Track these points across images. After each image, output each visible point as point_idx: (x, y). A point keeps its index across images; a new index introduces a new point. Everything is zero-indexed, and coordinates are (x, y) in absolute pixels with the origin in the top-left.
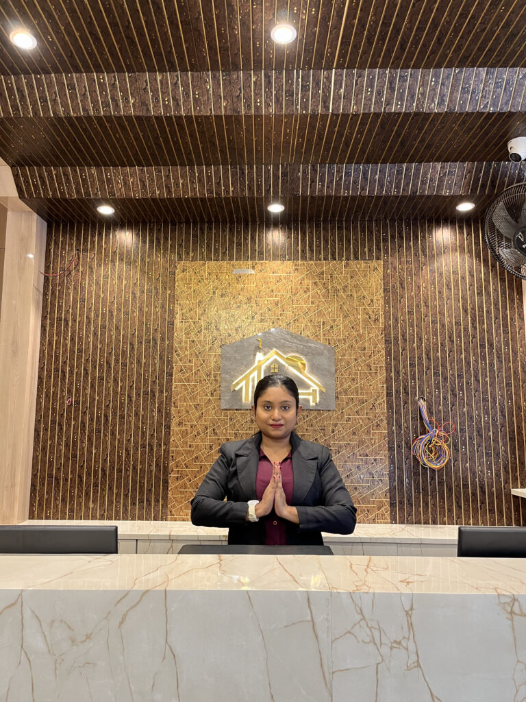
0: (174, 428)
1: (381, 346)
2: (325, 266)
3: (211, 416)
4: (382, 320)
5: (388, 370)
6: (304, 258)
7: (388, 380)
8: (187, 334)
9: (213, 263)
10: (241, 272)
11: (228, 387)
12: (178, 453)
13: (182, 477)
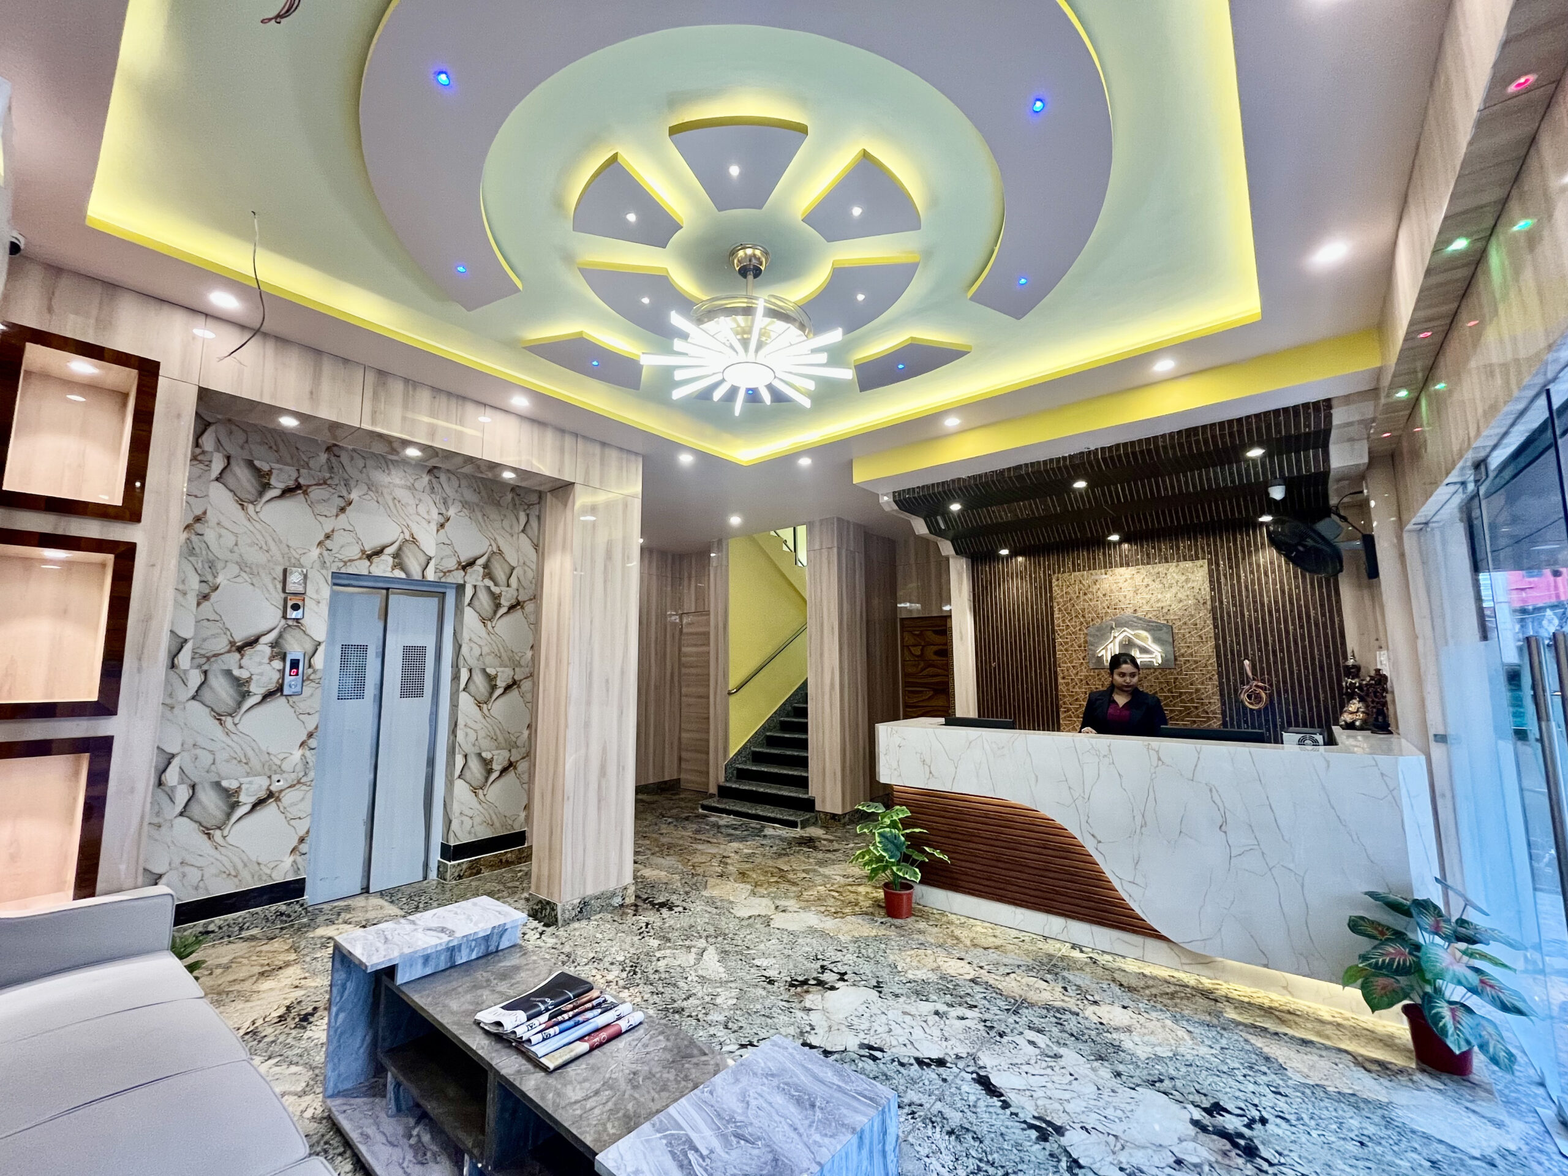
0: (1060, 681)
1: (1210, 622)
2: (1161, 568)
3: (1084, 673)
4: (1209, 603)
5: (1216, 638)
6: (1143, 564)
7: (1217, 646)
8: (1064, 621)
9: (1077, 573)
10: (1097, 577)
11: (1093, 655)
12: (1064, 696)
13: (1068, 711)
